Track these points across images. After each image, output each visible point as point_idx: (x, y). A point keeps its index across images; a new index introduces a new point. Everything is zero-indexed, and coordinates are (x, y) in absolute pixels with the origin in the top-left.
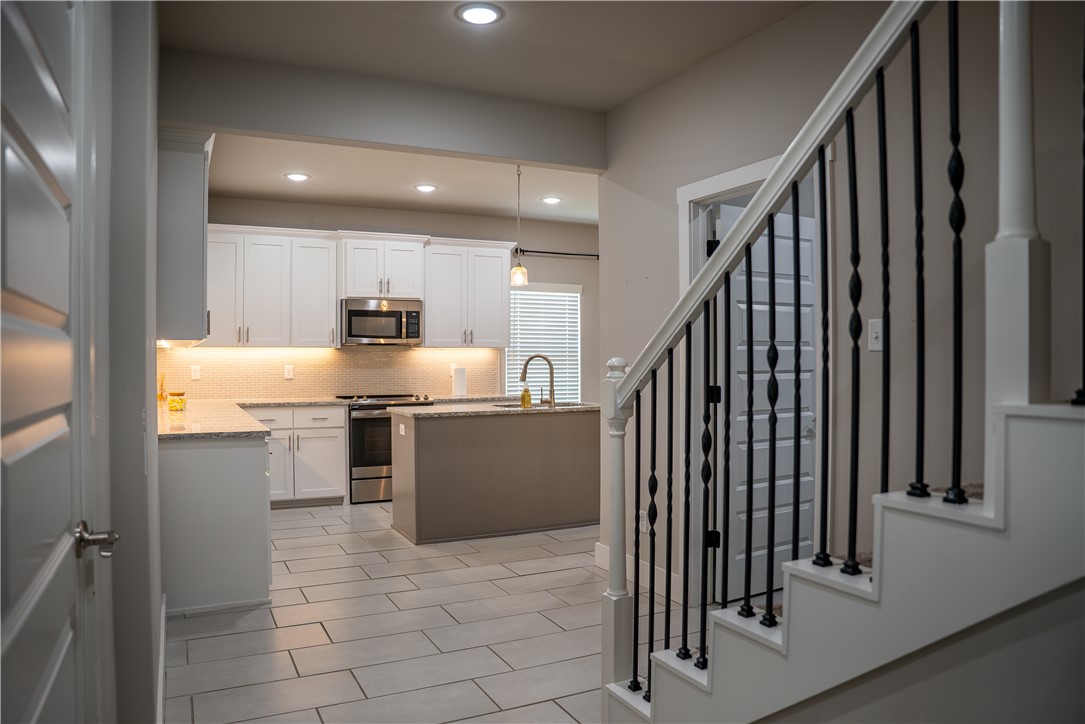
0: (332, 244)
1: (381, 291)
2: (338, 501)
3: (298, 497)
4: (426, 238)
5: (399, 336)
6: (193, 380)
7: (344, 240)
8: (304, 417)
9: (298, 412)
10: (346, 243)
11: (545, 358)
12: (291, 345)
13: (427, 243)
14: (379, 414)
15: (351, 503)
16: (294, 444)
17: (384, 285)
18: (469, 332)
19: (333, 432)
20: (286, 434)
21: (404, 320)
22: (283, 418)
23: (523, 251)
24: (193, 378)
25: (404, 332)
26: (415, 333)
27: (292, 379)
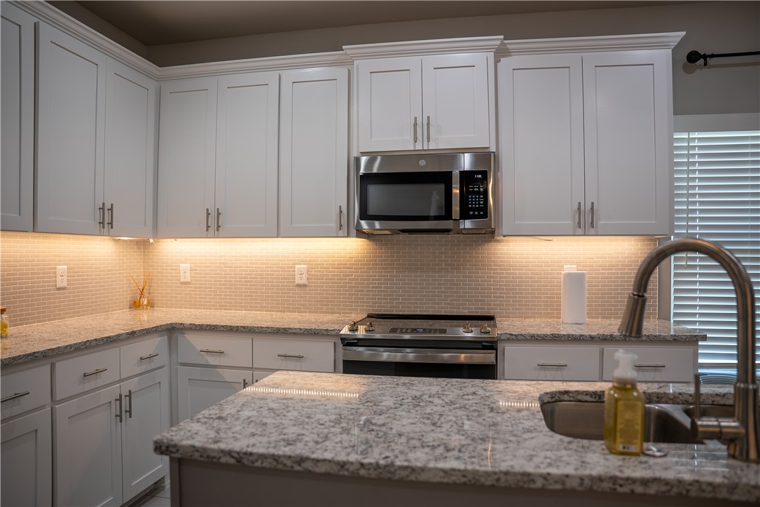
0: (341, 72)
1: (415, 140)
4: (496, 40)
5: (447, 216)
11: (713, 253)
12: (279, 234)
13: (501, 53)
17: (421, 129)
18: (589, 207)
21: (456, 191)
23: (705, 57)
25: (456, 208)
26: (479, 209)
27: (305, 286)
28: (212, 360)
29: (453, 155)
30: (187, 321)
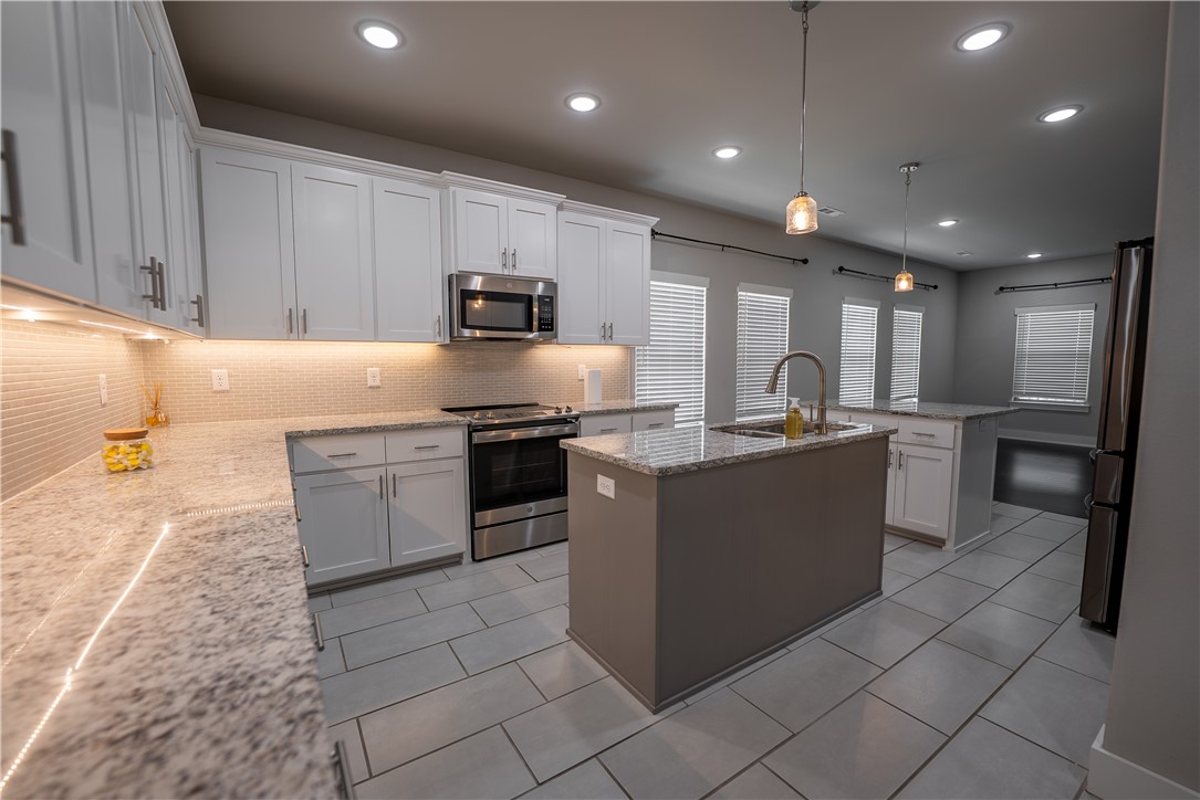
0: (434, 193)
1: (504, 267)
2: (455, 560)
3: (396, 564)
4: (561, 198)
5: (529, 329)
6: (215, 392)
7: (452, 189)
8: (402, 446)
9: (392, 439)
10: (454, 192)
12: (376, 339)
13: (560, 207)
14: (495, 437)
15: (474, 560)
16: (388, 487)
17: (508, 257)
18: (608, 326)
19: (445, 465)
20: (375, 474)
22: (369, 449)
23: (656, 233)
24: (216, 387)
25: (535, 323)
26: (548, 325)
27: (378, 387)
28: (338, 464)
29: (533, 282)
30: (307, 429)
